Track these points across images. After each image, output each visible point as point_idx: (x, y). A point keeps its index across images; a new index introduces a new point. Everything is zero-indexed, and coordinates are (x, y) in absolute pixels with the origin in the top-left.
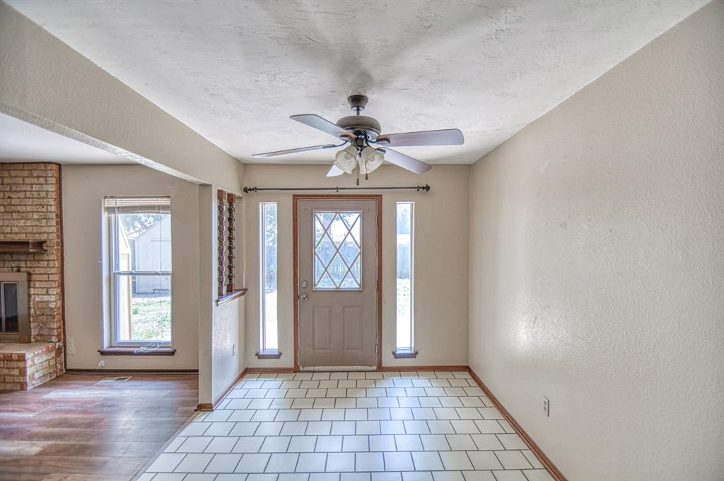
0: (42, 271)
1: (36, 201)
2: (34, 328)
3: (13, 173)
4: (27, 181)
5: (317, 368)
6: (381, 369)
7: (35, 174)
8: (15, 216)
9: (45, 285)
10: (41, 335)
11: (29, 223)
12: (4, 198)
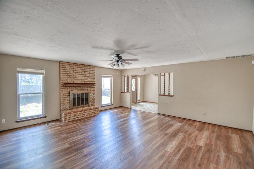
0: (92, 90)
1: (92, 74)
3: (87, 67)
4: (90, 70)
6: (137, 103)
7: (92, 68)
8: (87, 77)
9: (93, 93)
10: (92, 104)
11: (90, 79)
12: (84, 73)
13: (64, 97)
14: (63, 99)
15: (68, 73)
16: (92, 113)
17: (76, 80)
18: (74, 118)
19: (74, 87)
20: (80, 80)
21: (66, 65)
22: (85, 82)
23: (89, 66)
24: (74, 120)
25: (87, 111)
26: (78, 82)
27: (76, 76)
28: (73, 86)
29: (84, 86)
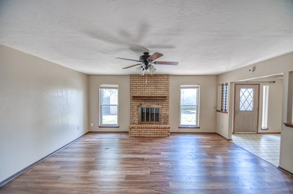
0: (165, 105)
1: (164, 86)
2: (163, 120)
3: (158, 78)
4: (162, 80)
5: (240, 133)
6: (258, 133)
7: (164, 78)
8: (158, 89)
9: (166, 108)
10: (164, 122)
11: (162, 91)
12: (155, 84)
13: (133, 110)
14: (132, 112)
15: (137, 85)
16: (160, 134)
17: (145, 93)
18: (138, 133)
19: (144, 101)
20: (150, 93)
21: (135, 78)
22: (156, 95)
23: (160, 76)
24: (138, 136)
25: (153, 130)
26: (147, 95)
27: (145, 89)
28: (142, 100)
29: (154, 100)
